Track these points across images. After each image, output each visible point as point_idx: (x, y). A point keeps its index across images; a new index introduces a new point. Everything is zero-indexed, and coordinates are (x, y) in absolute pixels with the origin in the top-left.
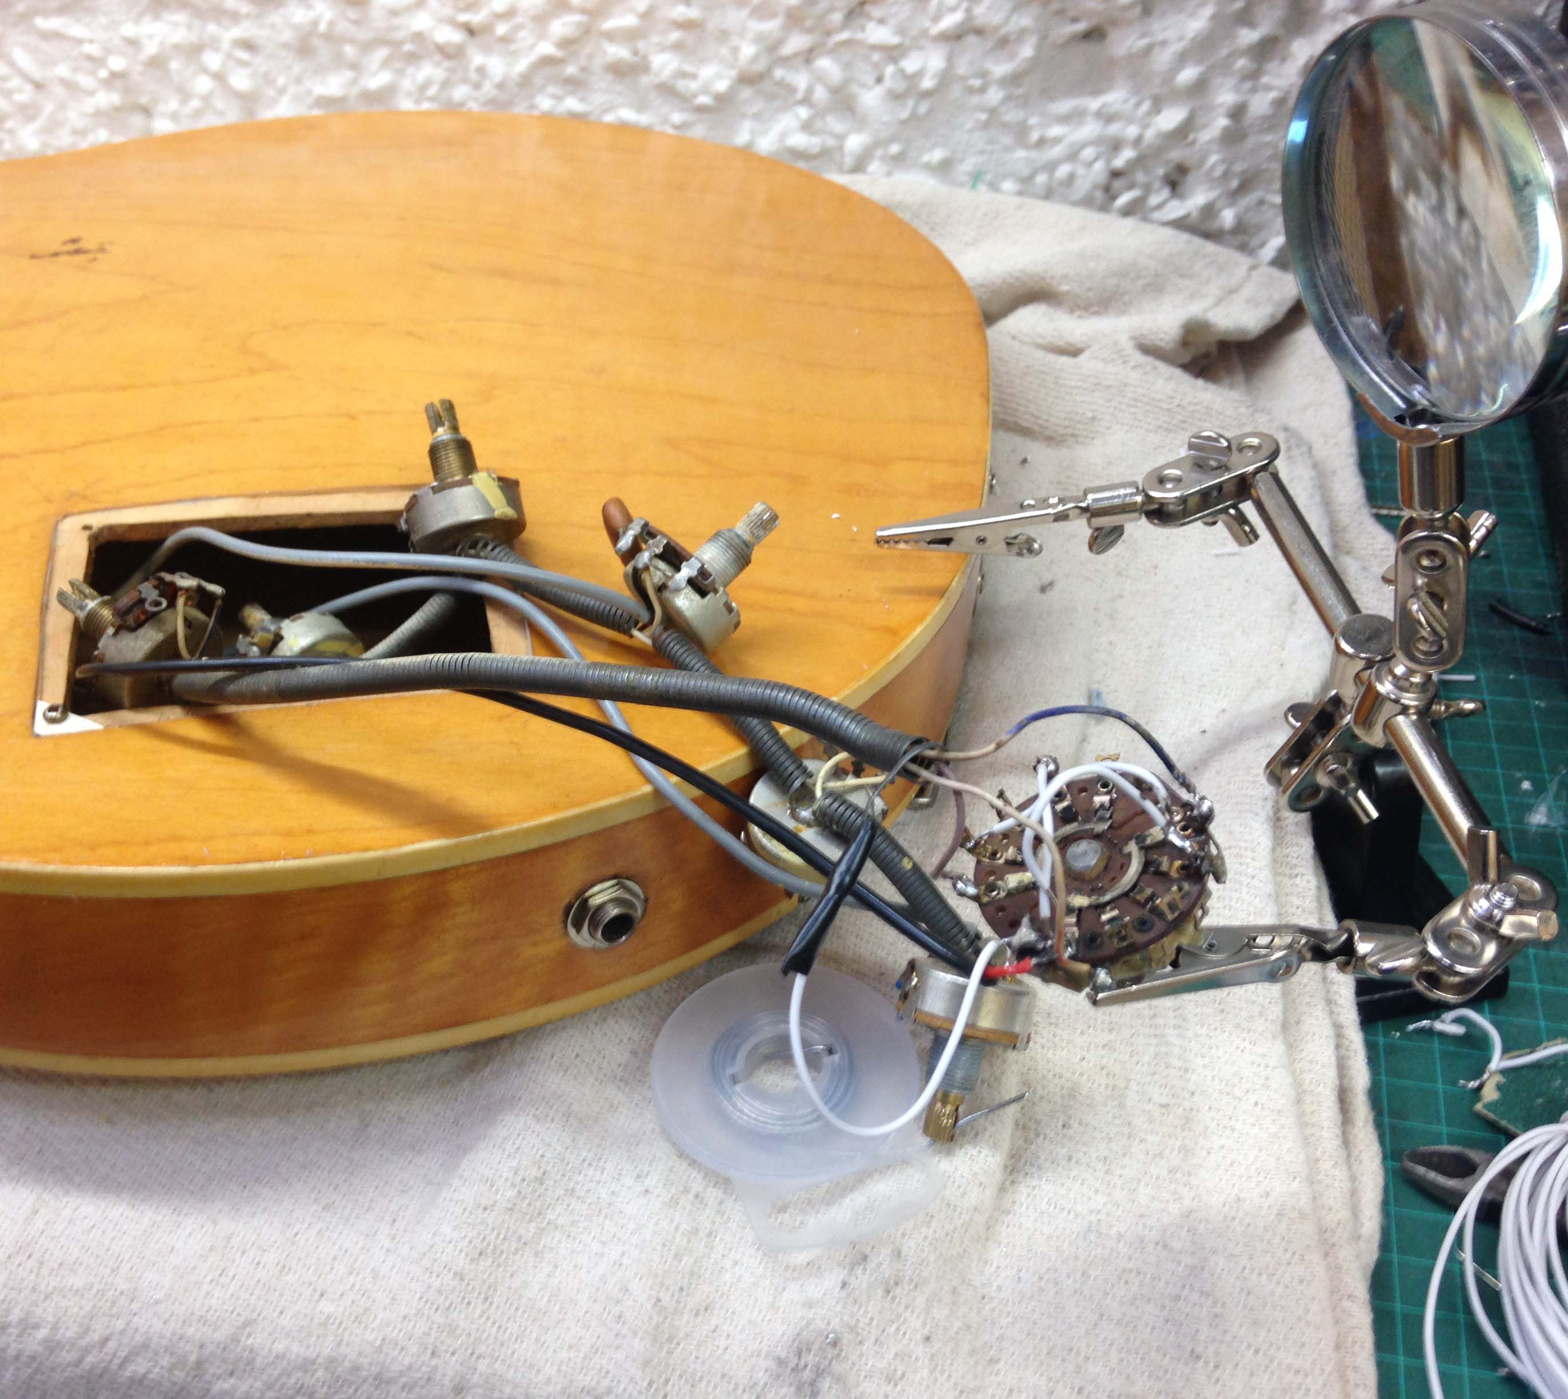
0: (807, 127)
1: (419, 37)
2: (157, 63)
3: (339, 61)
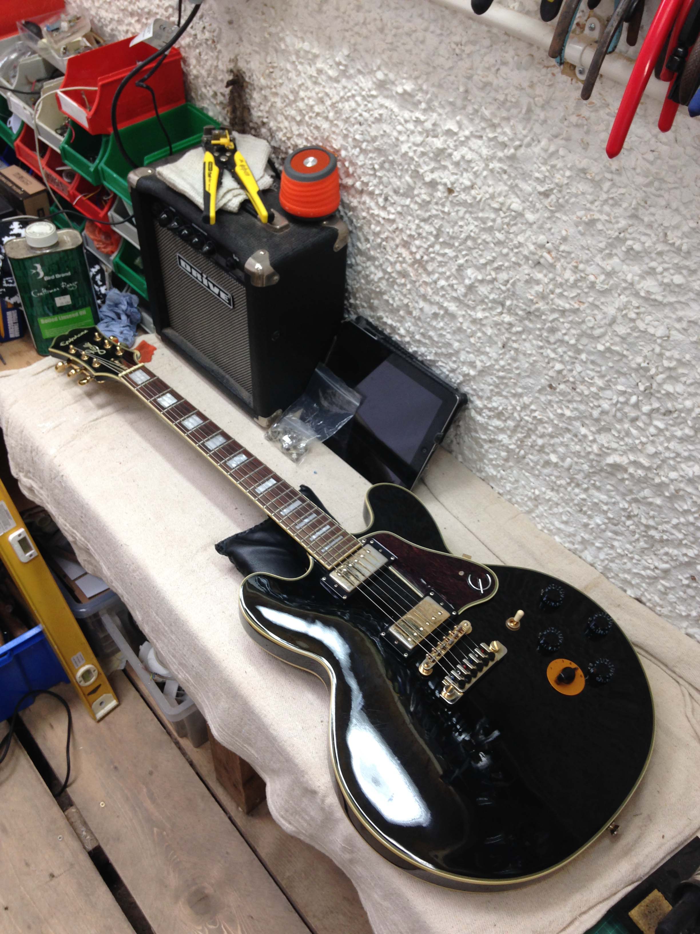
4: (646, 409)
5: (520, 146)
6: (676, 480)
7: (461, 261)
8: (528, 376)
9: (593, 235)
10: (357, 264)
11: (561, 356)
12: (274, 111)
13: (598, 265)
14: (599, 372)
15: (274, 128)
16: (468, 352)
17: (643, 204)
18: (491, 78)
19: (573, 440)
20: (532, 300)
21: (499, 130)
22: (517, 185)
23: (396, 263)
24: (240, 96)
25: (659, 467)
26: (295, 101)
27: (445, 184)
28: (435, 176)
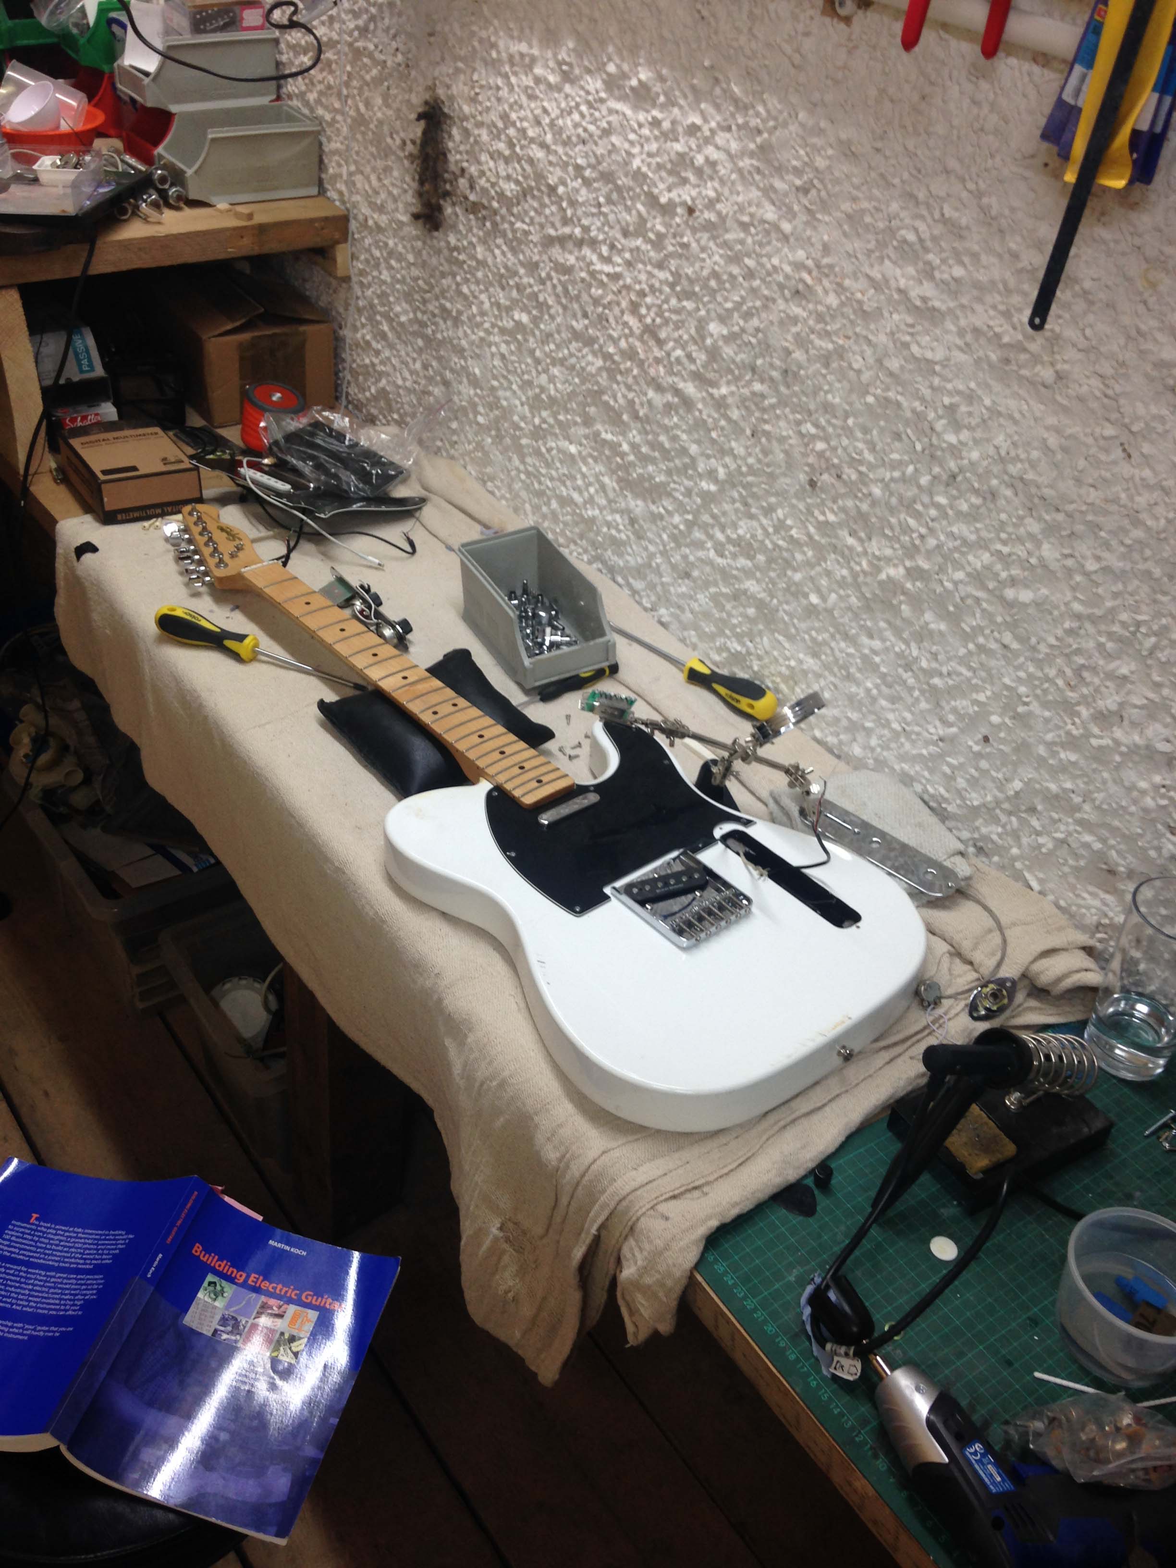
0: (999, 835)
1: (887, 720)
2: (805, 673)
3: (860, 711)
4: (924, 481)
6: (961, 581)
7: (703, 313)
8: (785, 475)
9: (858, 235)
11: (824, 429)
12: (477, 148)
13: (868, 276)
14: (867, 441)
16: (708, 457)
17: (916, 174)
18: (743, 41)
19: (838, 562)
20: (787, 350)
23: (620, 339)
24: (435, 138)
25: (942, 570)
26: (504, 129)
27: (684, 203)
28: (673, 195)
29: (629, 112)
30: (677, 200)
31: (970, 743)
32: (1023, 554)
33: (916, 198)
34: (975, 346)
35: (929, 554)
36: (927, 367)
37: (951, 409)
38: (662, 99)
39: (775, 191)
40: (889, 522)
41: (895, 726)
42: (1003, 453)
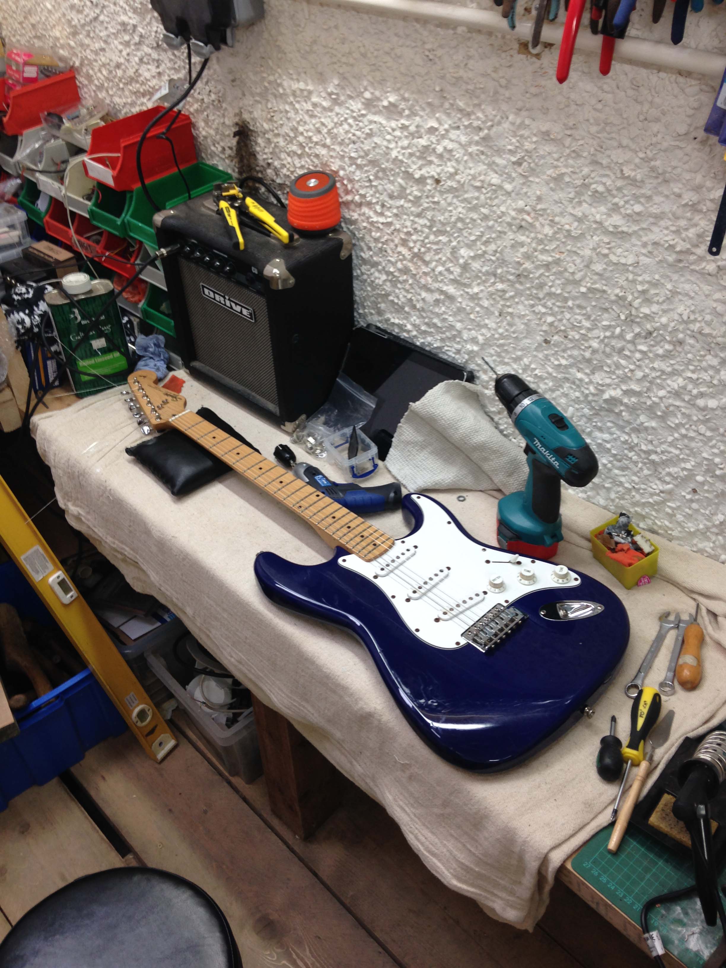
4: (629, 337)
5: (492, 126)
6: (665, 397)
7: (454, 243)
8: (525, 337)
9: (562, 189)
10: (363, 274)
11: (551, 309)
12: (277, 150)
13: (571, 214)
14: (584, 315)
15: (279, 166)
16: (470, 330)
17: (599, 149)
18: (461, 73)
19: (571, 388)
20: (518, 263)
21: (473, 117)
22: (494, 162)
23: (396, 262)
24: (246, 145)
25: (649, 389)
26: (295, 137)
27: (433, 177)
28: (423, 172)
29: (384, 122)
30: (427, 175)
31: (683, 494)
32: (708, 378)
33: (601, 164)
34: (656, 252)
35: (639, 381)
36: (623, 268)
37: (644, 292)
38: (407, 112)
39: (497, 165)
40: (607, 363)
41: (627, 485)
42: (685, 318)
